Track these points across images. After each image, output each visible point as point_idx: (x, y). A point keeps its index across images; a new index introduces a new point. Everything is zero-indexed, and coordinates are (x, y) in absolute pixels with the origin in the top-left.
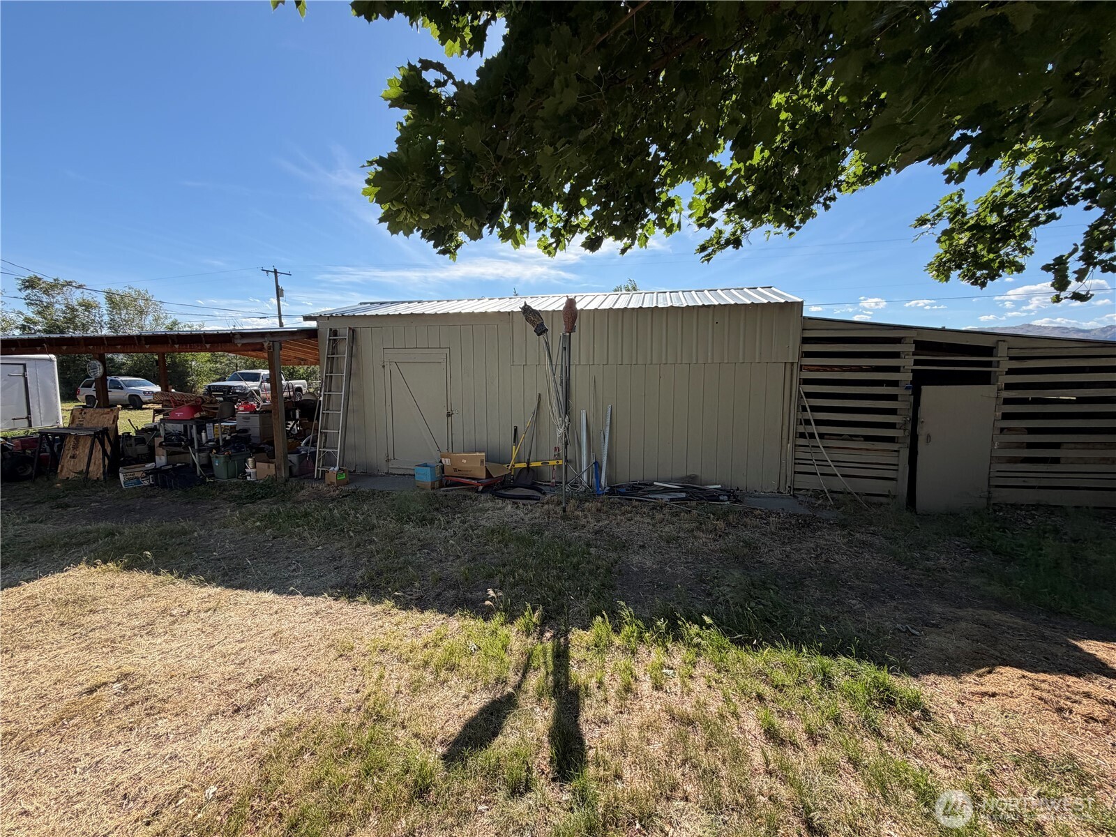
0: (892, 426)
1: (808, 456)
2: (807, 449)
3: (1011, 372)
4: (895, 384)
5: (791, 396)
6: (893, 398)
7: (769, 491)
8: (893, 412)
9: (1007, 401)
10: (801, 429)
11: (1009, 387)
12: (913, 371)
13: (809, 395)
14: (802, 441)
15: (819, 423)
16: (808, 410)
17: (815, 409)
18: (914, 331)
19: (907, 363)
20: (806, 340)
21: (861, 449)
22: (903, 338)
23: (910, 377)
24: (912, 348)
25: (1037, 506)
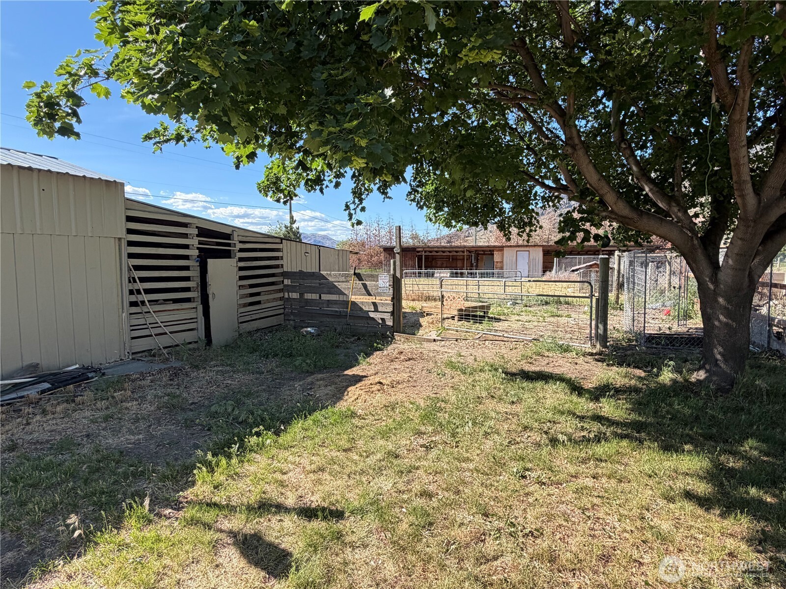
0: (187, 289)
1: (142, 321)
2: (140, 316)
3: (241, 250)
4: (186, 257)
5: (121, 269)
6: (187, 268)
7: (113, 360)
8: (187, 279)
9: (241, 269)
10: (133, 298)
11: (241, 260)
12: (198, 248)
13: (137, 268)
14: (134, 309)
15: (147, 291)
16: (138, 281)
17: (143, 280)
18: (196, 219)
19: (194, 242)
20: (129, 219)
21: (174, 310)
22: (189, 223)
23: (196, 253)
24: (196, 232)
25: (258, 330)
